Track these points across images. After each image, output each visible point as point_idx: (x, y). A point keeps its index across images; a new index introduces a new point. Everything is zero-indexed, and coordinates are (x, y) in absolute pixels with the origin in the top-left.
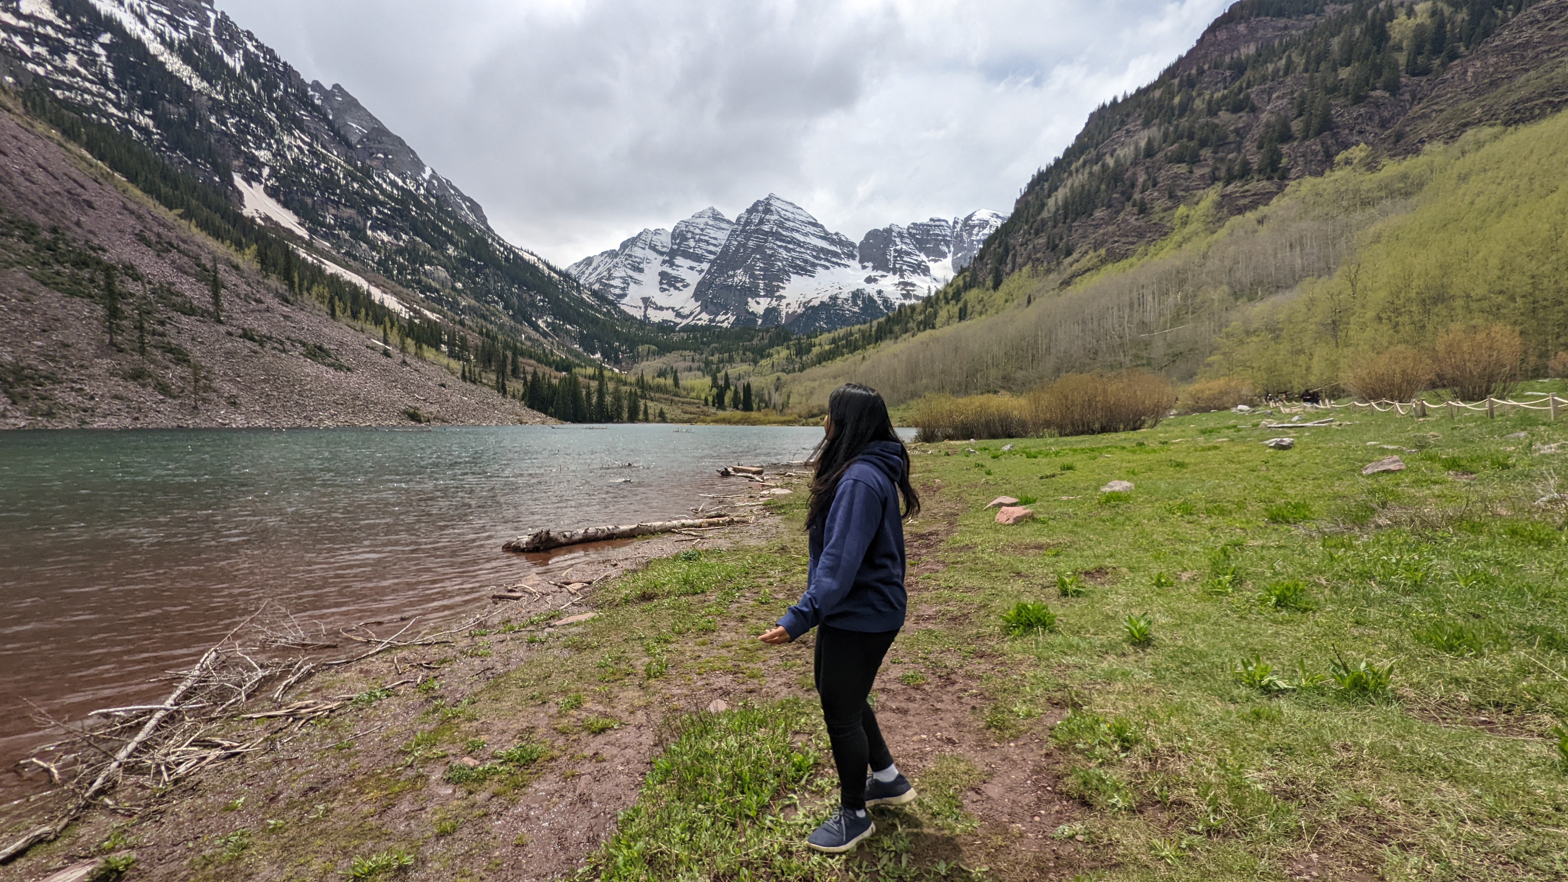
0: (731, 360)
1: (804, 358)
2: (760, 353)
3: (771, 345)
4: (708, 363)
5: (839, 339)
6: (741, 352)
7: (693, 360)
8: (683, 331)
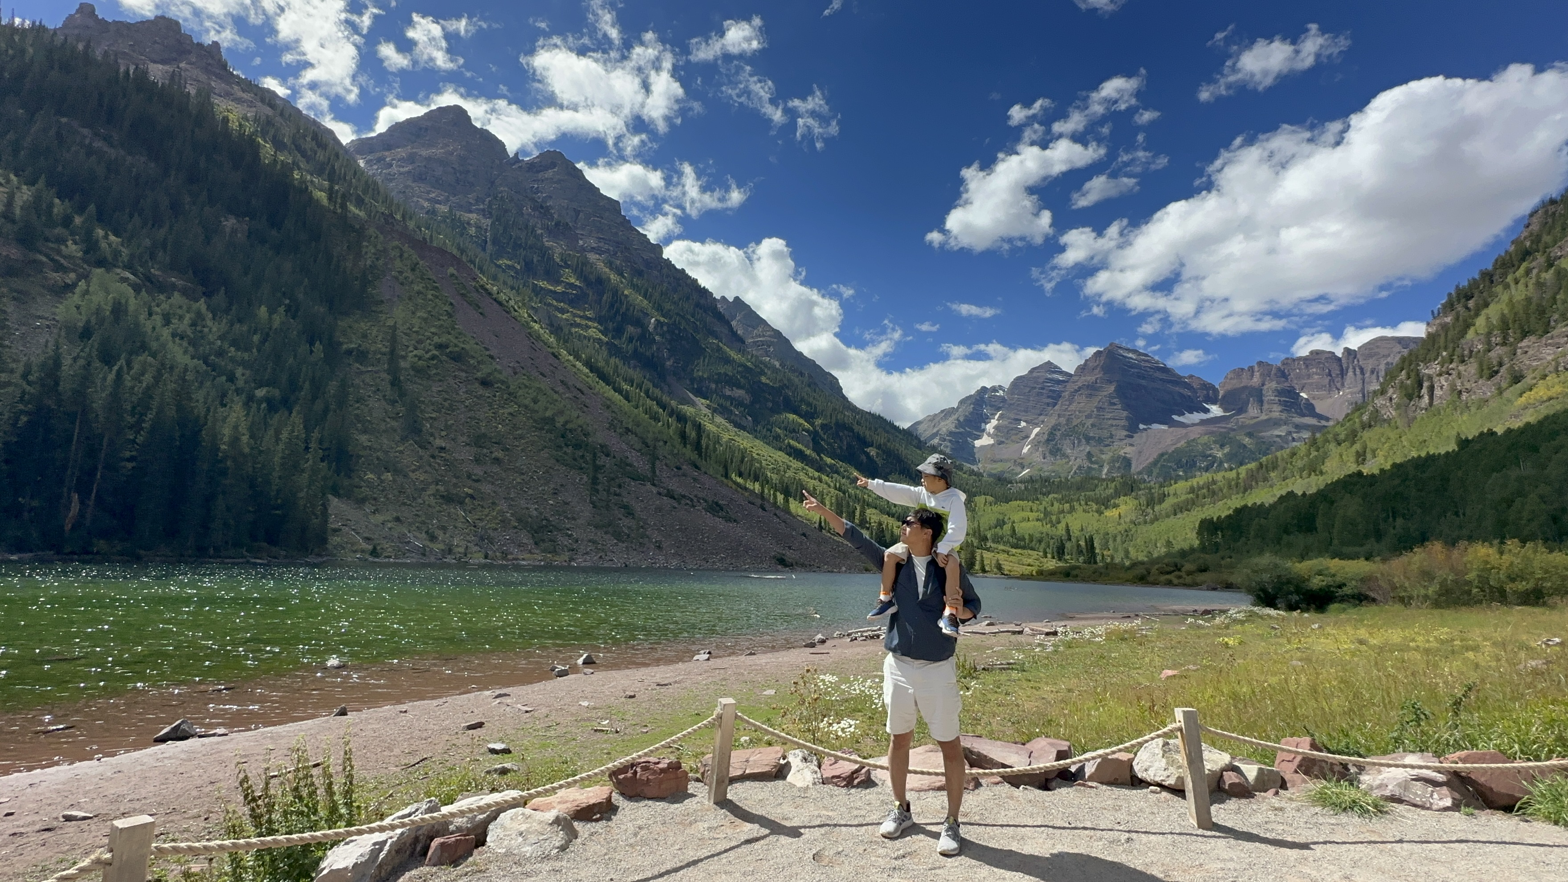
0: (1072, 509)
1: (1157, 508)
2: (1105, 503)
3: (1117, 494)
4: (1047, 513)
5: (1200, 488)
6: (1083, 503)
7: (1031, 511)
8: (1021, 482)
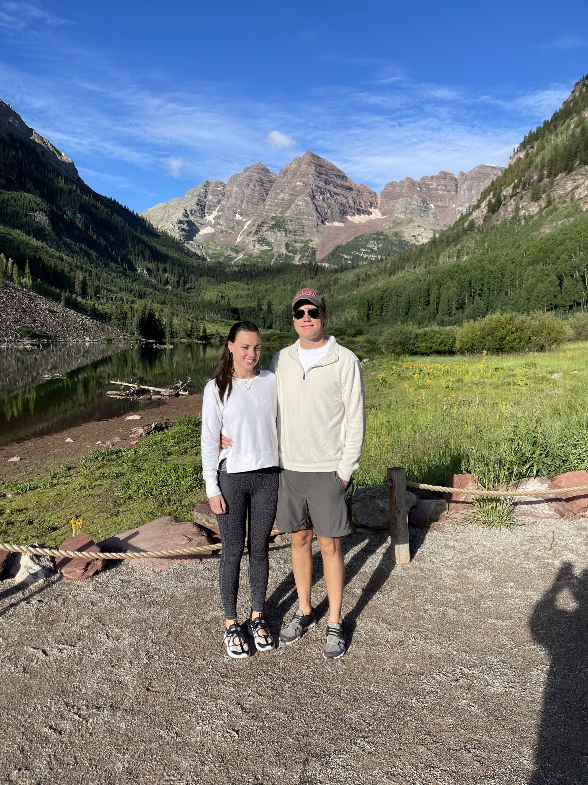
7: (243, 289)
8: (236, 266)
